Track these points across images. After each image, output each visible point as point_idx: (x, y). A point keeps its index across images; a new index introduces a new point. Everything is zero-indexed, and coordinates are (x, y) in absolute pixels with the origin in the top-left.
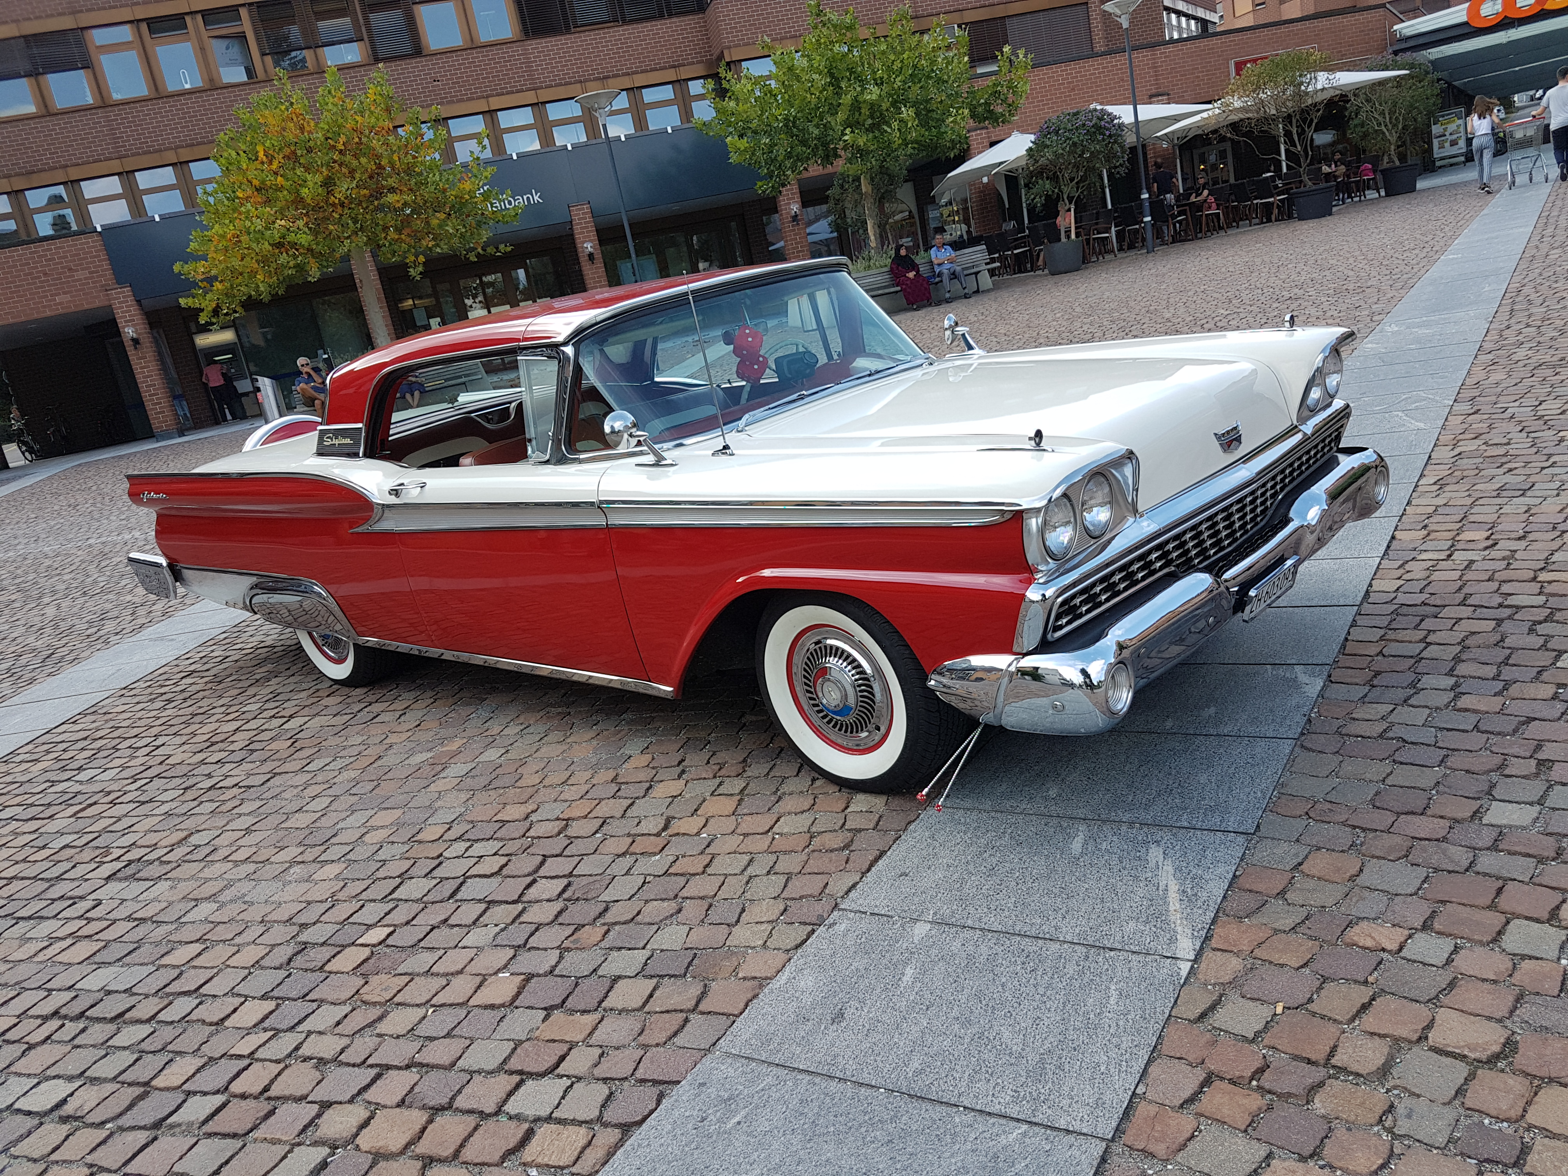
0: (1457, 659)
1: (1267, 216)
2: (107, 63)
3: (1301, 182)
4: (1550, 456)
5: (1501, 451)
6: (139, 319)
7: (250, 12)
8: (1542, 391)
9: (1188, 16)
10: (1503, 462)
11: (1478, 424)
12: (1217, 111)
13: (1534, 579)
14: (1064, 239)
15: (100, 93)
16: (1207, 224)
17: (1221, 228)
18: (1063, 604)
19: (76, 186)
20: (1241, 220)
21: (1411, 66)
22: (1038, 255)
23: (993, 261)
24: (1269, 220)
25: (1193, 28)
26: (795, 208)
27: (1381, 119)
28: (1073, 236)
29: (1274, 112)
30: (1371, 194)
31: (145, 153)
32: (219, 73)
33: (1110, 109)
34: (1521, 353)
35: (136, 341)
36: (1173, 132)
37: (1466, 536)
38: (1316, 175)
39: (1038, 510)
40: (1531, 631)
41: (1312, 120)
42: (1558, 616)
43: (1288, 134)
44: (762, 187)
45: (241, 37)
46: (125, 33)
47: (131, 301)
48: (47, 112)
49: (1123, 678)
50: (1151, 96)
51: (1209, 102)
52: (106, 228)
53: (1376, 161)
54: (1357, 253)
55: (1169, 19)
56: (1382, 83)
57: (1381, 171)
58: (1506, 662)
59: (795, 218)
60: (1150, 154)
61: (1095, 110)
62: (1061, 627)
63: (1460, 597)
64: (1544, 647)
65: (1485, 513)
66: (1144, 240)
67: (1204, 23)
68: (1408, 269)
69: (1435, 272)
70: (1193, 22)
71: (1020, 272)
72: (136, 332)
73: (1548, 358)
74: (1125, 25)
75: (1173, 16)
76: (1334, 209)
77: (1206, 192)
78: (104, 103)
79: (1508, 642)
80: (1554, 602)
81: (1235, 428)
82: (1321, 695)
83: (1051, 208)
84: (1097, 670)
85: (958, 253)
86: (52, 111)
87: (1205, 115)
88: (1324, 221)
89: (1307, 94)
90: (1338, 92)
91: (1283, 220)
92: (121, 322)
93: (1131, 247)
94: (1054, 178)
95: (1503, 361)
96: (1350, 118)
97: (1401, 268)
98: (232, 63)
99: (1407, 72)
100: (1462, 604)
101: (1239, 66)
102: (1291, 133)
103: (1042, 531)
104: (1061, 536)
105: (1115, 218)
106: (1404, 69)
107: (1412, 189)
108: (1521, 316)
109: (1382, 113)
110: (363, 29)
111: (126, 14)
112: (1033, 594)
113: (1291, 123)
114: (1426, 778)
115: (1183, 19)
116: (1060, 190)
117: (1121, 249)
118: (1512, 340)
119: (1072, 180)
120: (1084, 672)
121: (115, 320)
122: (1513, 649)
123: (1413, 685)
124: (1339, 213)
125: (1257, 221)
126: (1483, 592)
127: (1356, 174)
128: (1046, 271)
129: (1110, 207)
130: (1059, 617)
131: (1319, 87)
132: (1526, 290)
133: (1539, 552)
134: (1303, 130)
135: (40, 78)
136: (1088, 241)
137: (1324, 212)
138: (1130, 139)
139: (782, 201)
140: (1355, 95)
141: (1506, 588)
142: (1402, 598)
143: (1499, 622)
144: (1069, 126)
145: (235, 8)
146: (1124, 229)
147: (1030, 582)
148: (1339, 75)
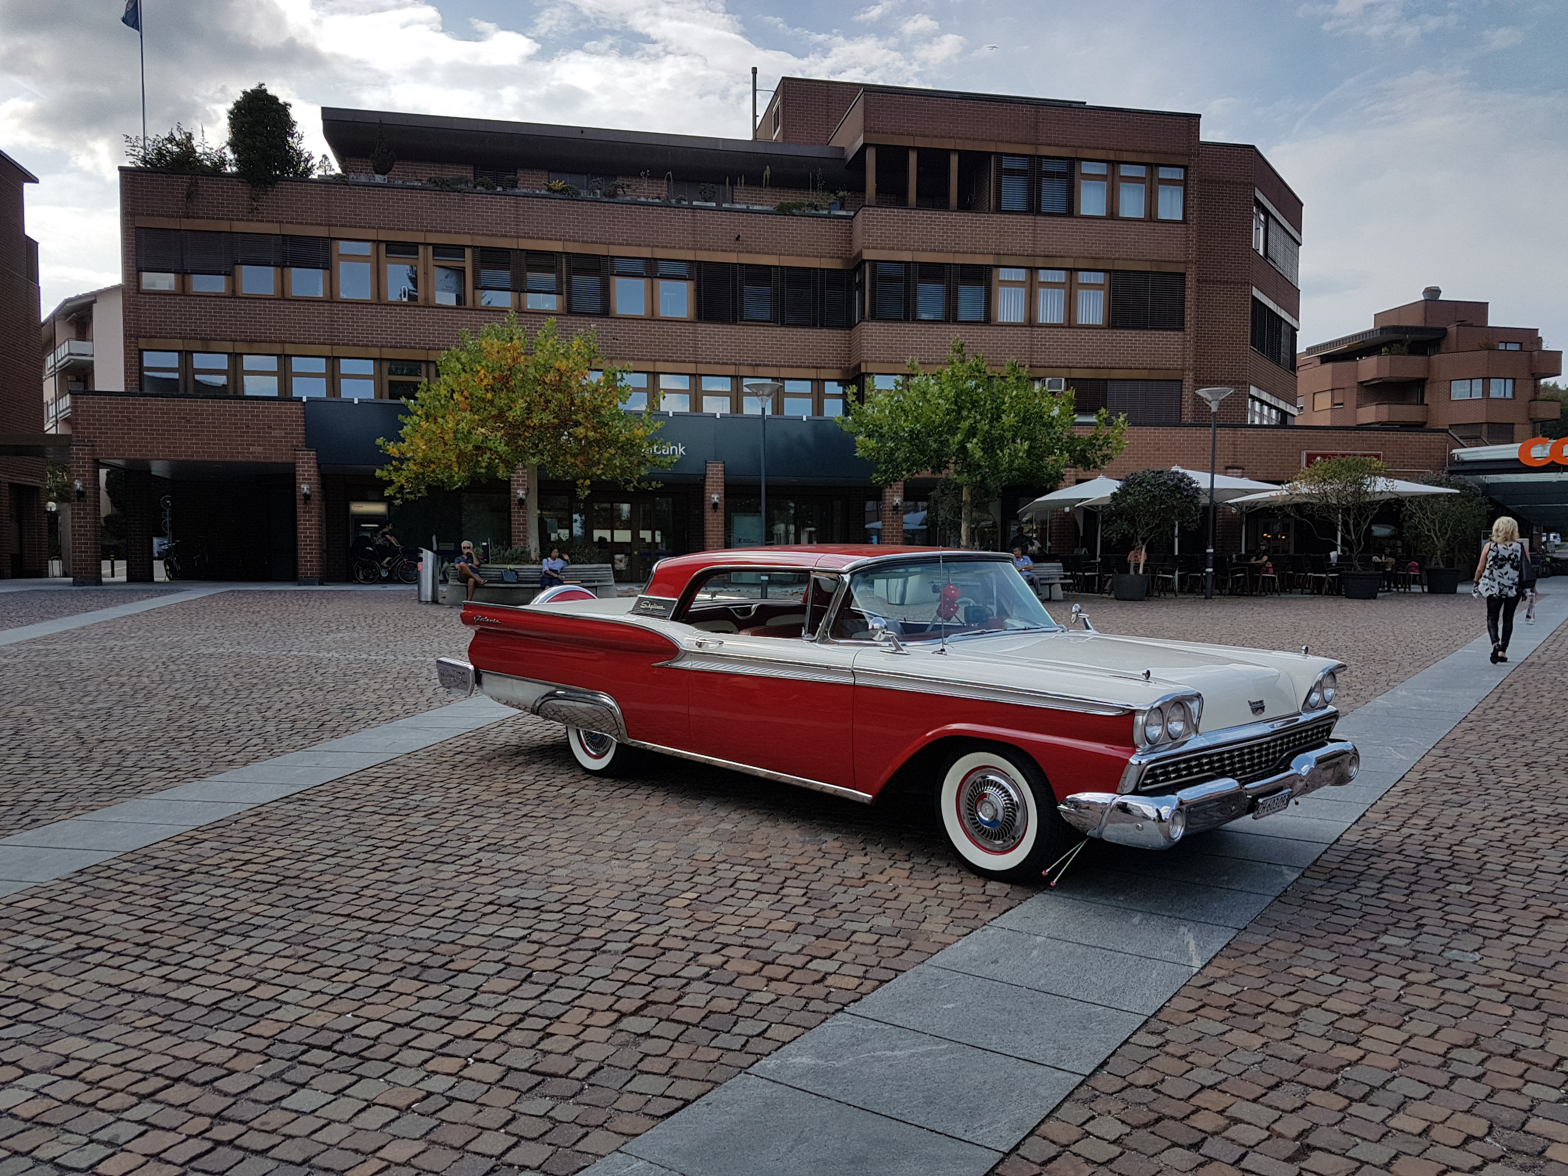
0: (1386, 877)
1: (1318, 589)
2: (344, 269)
3: (1352, 565)
4: (1487, 789)
5: (1455, 781)
6: (315, 479)
7: (473, 253)
8: (1498, 752)
9: (1271, 407)
10: (1454, 788)
11: (1446, 763)
12: (1285, 493)
13: (1449, 848)
14: (1132, 573)
15: (331, 291)
16: (1263, 585)
17: (1275, 591)
18: (1151, 770)
19: (287, 359)
20: (1295, 587)
21: (1462, 487)
22: (1106, 582)
23: (1066, 577)
24: (1320, 593)
25: (1274, 417)
26: (897, 500)
27: (1431, 526)
28: (1141, 571)
29: (1335, 502)
30: (1416, 588)
31: (354, 345)
32: (434, 294)
33: (1190, 473)
34: (1495, 726)
35: (307, 497)
36: (1243, 502)
37: (1414, 821)
38: (1367, 562)
39: (1144, 712)
40: (1437, 872)
41: (1367, 517)
42: (1457, 867)
43: (1345, 524)
44: (876, 478)
45: (461, 272)
46: (366, 249)
47: (313, 463)
48: (283, 296)
49: (1178, 819)
50: (1227, 468)
51: (1278, 483)
52: (309, 400)
53: (1422, 561)
54: (1390, 634)
55: (1253, 406)
56: (1435, 496)
57: (1428, 571)
58: (1416, 883)
59: (896, 508)
60: (1220, 516)
61: (1177, 473)
62: (1147, 785)
63: (1399, 849)
64: (1442, 879)
65: (1431, 812)
66: (1204, 587)
67: (1284, 414)
68: (1429, 653)
69: (1449, 660)
70: (1274, 411)
71: (1087, 591)
72: (310, 489)
73: (1513, 733)
74: (1214, 409)
75: (1257, 404)
76: (1379, 595)
77: (1265, 558)
78: (331, 299)
79: (1420, 874)
80: (1456, 860)
81: (1261, 702)
82: (1296, 880)
83: (1127, 544)
84: (1166, 811)
85: (1037, 565)
86: (287, 296)
87: (1273, 494)
88: (1368, 603)
89: (1366, 492)
90: (1394, 497)
91: (1332, 594)
92: (299, 479)
93: (1191, 591)
94: (1132, 521)
95: (1478, 729)
96: (1404, 520)
97: (1423, 652)
98: (447, 289)
99: (1458, 491)
100: (1399, 853)
101: (1311, 458)
102: (1348, 523)
103: (1146, 724)
104: (1155, 731)
105: (1180, 564)
106: (1455, 488)
107: (1453, 591)
108: (1505, 703)
109: (1433, 521)
110: (564, 286)
111: (372, 234)
112: (1133, 760)
113: (1349, 516)
114: (1351, 922)
115: (1266, 408)
116: (1135, 531)
117: (1181, 591)
118: (1492, 717)
119: (1147, 524)
120: (1158, 811)
121: (295, 475)
122: (1422, 878)
123: (1355, 884)
124: (1382, 598)
125: (1309, 591)
126: (1412, 849)
127: (1403, 569)
128: (1112, 596)
129: (1176, 553)
130: (1146, 778)
131: (1378, 489)
132: (1516, 685)
133: (1458, 836)
134: (1359, 523)
135: (286, 269)
136: (1153, 578)
137: (1368, 594)
138: (1204, 500)
139: (888, 492)
140: (1410, 501)
141: (1428, 850)
142: (1360, 845)
143: (1419, 864)
144: (1153, 482)
145: (462, 248)
146: (1186, 575)
147: (1134, 752)
148: (1397, 482)
